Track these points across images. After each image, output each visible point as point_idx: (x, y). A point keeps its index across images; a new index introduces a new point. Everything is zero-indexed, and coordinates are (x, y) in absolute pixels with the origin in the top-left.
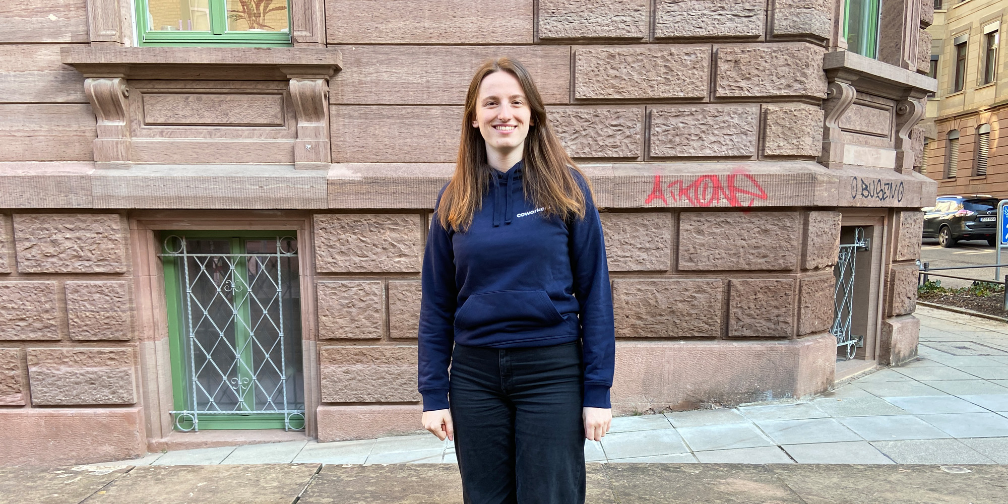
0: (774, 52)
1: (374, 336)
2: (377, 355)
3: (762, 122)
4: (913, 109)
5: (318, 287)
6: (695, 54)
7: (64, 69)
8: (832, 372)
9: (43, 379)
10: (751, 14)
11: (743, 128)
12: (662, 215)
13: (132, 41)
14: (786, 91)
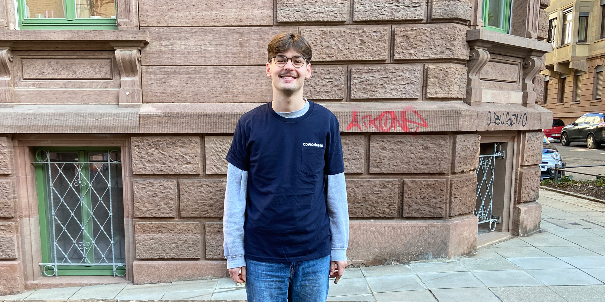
0: (432, 30)
1: (170, 215)
2: (172, 228)
3: (425, 76)
4: (534, 64)
5: (134, 184)
6: (380, 31)
8: (475, 241)
10: (417, 6)
11: (412, 80)
12: (358, 137)
13: (15, 25)
14: (440, 56)
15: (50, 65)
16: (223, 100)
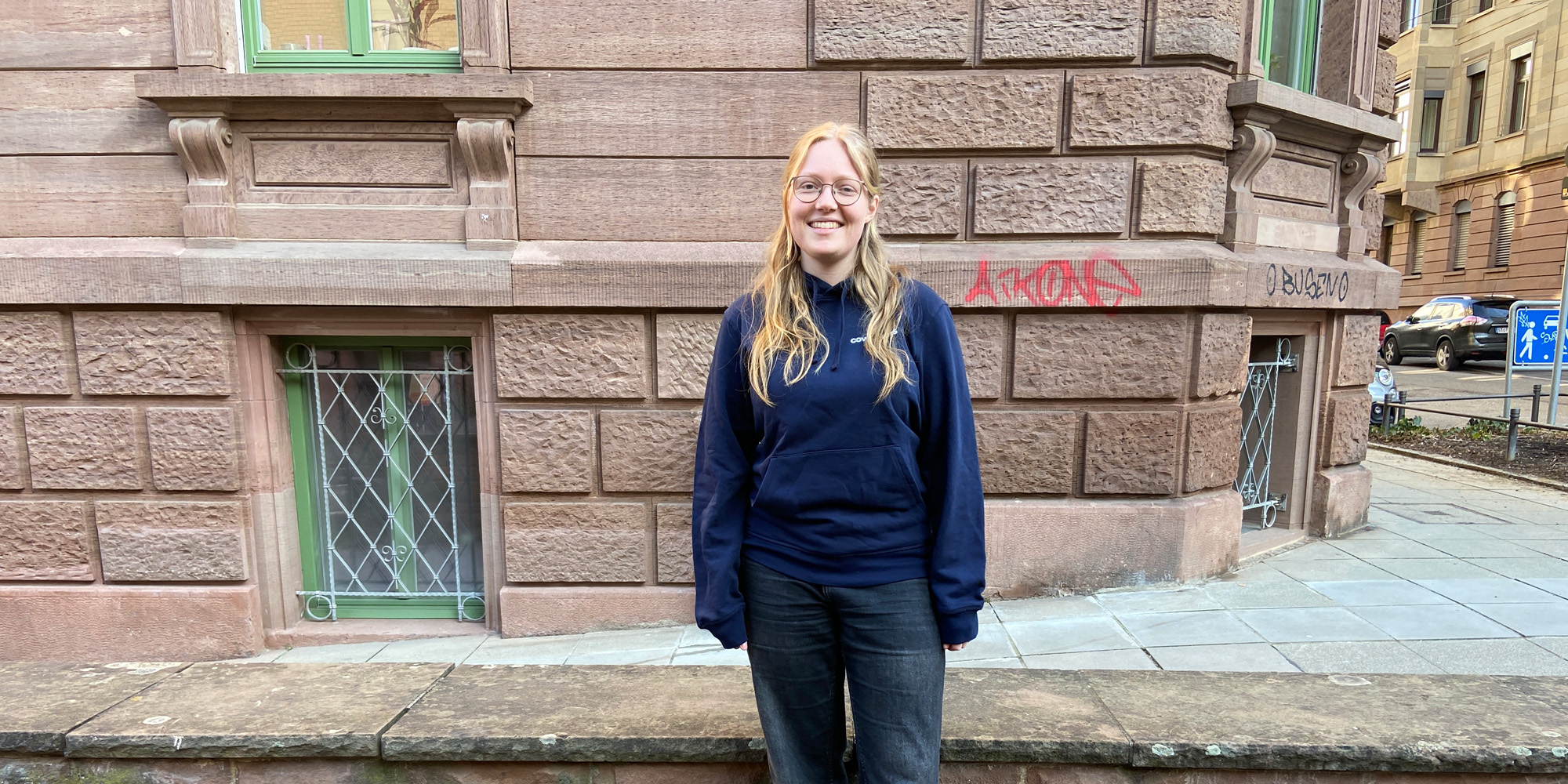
0: (1155, 80)
1: (580, 488)
2: (584, 516)
3: (1137, 184)
4: (1365, 165)
5: (500, 418)
6: (1040, 83)
7: (142, 106)
8: (1235, 546)
9: (118, 545)
10: (1121, 26)
11: (1109, 193)
12: (990, 319)
13: (237, 65)
14: (1171, 139)
15: (315, 153)
16: (697, 234)
